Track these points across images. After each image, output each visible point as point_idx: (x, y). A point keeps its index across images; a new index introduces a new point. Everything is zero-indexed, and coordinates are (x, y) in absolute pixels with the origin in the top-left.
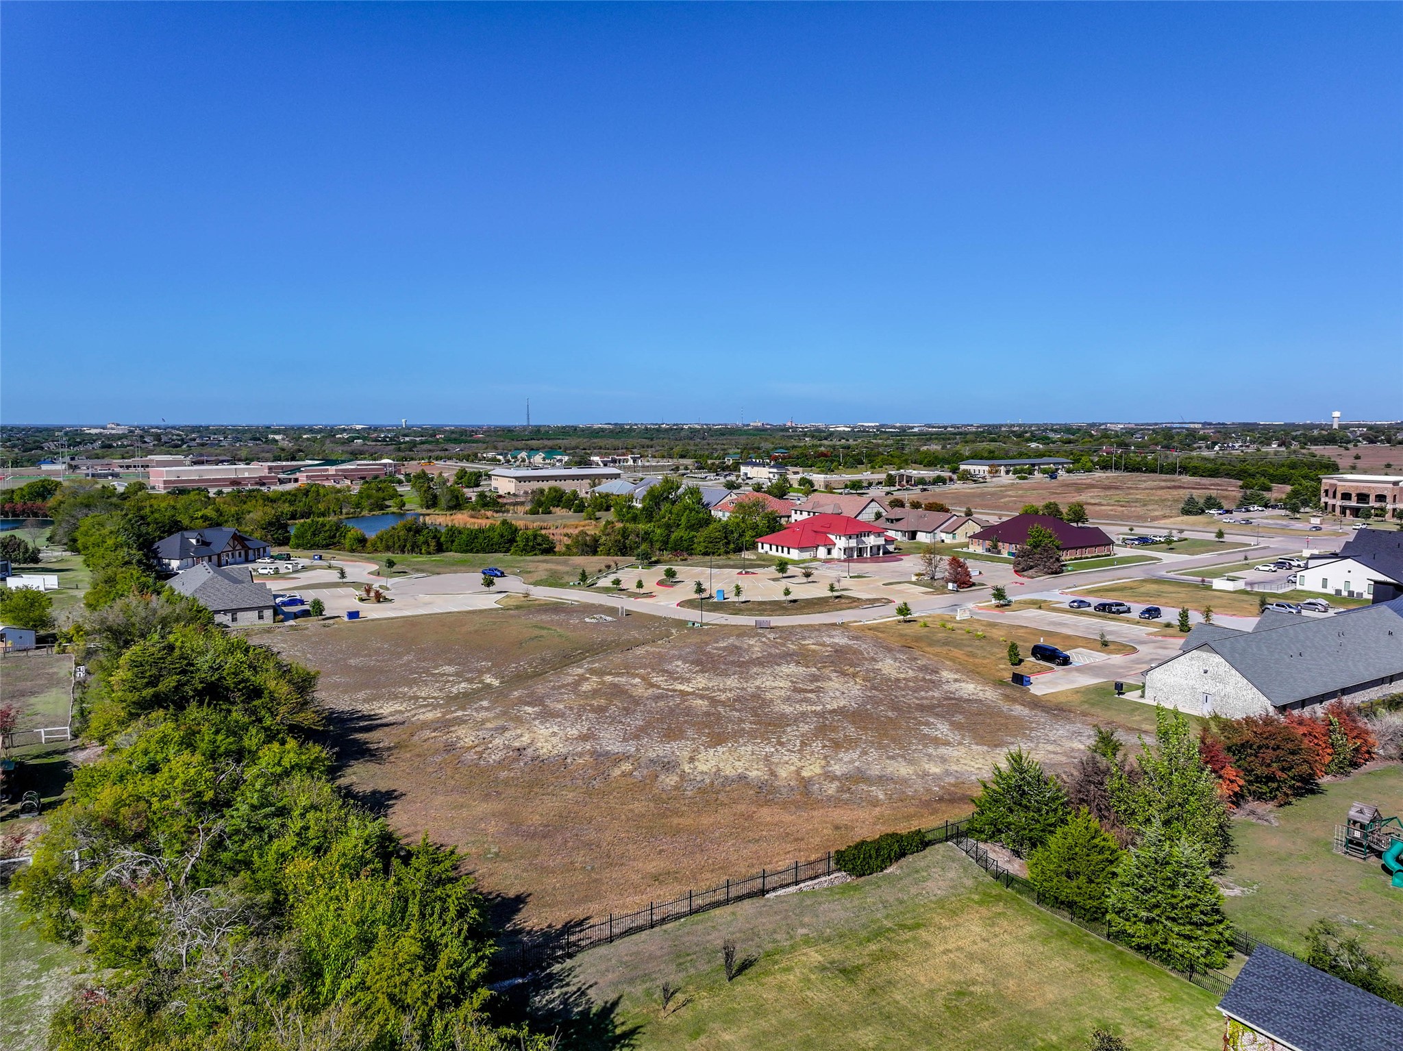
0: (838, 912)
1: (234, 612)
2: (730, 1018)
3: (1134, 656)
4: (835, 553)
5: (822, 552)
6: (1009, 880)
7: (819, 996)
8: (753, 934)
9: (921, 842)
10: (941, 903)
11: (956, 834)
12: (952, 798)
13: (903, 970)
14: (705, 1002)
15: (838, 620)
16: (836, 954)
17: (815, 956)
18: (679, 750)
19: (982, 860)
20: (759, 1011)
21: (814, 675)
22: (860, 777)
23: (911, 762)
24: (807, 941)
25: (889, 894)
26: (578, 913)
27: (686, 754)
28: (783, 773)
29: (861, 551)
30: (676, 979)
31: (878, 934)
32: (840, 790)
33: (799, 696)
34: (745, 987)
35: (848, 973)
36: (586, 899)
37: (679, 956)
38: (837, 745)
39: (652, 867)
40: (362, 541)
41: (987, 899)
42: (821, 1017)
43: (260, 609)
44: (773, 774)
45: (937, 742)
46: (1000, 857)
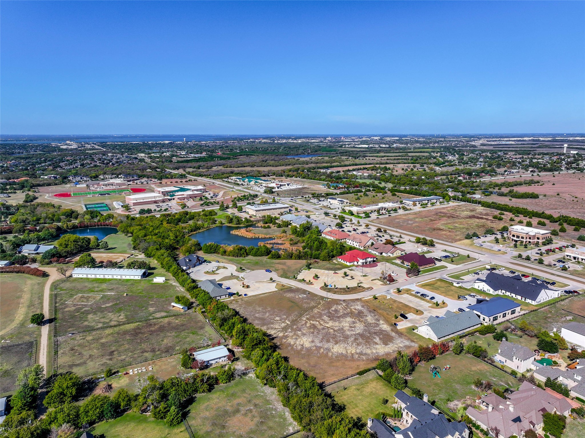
0: (357, 381)
1: (220, 296)
2: (345, 395)
3: (422, 316)
4: (360, 263)
5: (356, 263)
6: (380, 376)
7: (355, 392)
8: (347, 384)
9: (369, 370)
10: (371, 380)
11: (374, 369)
12: (376, 359)
13: (365, 389)
14: (342, 393)
15: (359, 297)
16: (357, 387)
17: (354, 387)
18: (330, 345)
19: (378, 373)
20: (348, 394)
21: (353, 322)
22: (361, 354)
23: (371, 349)
24: (353, 385)
25: (364, 378)
26: (323, 381)
27: (331, 347)
28: (349, 352)
29: (366, 263)
30: (338, 390)
31: (363, 384)
32: (359, 357)
33: (351, 329)
34: (346, 391)
35: (358, 390)
36: (323, 378)
37: (338, 387)
38: (358, 345)
39: (332, 373)
40: (225, 252)
41: (377, 379)
42: (355, 395)
43: (226, 295)
44: (347, 352)
45: (376, 344)
46: (380, 372)
